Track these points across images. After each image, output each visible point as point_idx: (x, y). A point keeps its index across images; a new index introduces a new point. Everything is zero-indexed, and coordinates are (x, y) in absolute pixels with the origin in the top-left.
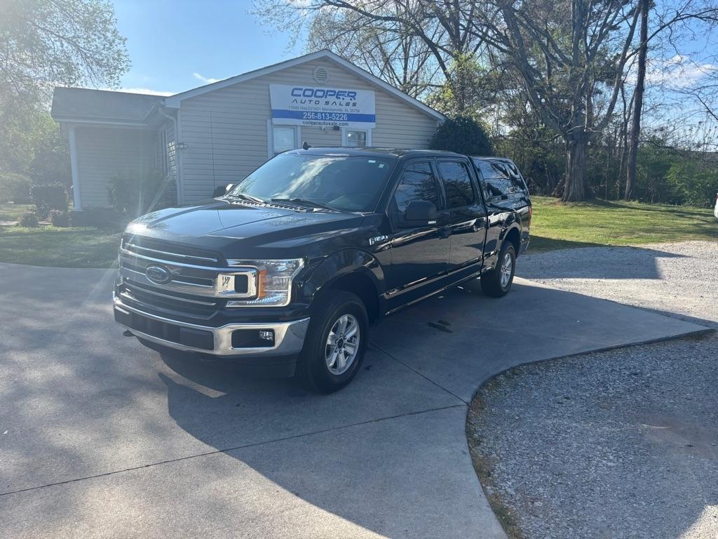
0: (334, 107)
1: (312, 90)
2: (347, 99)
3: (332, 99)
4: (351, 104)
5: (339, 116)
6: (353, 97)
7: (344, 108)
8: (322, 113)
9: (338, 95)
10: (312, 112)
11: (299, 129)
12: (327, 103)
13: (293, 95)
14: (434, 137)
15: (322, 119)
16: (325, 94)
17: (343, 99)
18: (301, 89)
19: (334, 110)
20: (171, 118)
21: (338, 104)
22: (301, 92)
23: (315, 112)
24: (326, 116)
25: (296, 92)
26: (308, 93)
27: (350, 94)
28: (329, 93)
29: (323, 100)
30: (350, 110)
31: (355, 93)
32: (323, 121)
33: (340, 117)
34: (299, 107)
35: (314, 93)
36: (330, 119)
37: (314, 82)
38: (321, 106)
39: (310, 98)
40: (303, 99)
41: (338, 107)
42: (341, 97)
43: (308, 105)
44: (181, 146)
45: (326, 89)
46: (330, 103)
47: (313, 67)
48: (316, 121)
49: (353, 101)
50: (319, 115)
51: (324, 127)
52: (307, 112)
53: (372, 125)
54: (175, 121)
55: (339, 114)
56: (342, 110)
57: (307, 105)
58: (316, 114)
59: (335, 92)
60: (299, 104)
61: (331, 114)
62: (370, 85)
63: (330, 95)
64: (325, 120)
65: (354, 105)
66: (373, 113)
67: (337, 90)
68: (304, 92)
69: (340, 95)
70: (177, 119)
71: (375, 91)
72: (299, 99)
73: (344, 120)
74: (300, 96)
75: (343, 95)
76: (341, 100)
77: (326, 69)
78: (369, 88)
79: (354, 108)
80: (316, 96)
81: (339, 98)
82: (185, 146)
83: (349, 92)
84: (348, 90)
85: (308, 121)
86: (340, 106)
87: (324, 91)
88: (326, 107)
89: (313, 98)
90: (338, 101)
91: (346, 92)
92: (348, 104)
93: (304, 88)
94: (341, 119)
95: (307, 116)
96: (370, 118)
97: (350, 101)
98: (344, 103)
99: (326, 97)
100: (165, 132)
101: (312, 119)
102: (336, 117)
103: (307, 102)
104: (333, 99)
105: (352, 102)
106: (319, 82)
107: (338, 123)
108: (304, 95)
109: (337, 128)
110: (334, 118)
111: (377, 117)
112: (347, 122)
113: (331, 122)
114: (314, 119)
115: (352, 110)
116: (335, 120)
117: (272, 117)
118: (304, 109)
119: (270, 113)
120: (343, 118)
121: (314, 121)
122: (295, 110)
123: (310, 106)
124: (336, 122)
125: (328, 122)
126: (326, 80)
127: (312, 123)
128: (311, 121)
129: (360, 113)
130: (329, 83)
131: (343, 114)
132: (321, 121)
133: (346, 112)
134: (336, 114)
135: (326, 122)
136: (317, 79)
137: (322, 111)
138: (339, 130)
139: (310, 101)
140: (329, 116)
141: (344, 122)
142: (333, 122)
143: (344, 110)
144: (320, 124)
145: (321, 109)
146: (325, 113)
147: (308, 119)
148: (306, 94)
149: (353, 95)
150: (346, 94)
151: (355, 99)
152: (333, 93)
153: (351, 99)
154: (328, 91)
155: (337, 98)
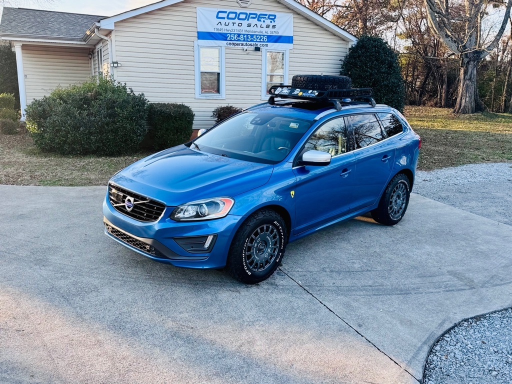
0: (255, 29)
1: (236, 13)
2: (268, 22)
3: (253, 21)
4: (271, 27)
5: (260, 37)
6: (273, 19)
7: (264, 30)
8: (244, 35)
9: (259, 17)
10: (235, 34)
11: (223, 49)
12: (249, 25)
13: (217, 17)
14: (346, 57)
15: (244, 41)
16: (248, 17)
17: (264, 21)
18: (226, 12)
19: (255, 32)
20: (106, 38)
21: (259, 26)
22: (225, 15)
24: (247, 38)
25: (221, 15)
26: (232, 16)
27: (271, 17)
28: (251, 16)
29: (245, 23)
30: (270, 32)
31: (275, 16)
32: (246, 43)
34: (223, 29)
35: (237, 16)
36: (252, 41)
37: (238, 5)
38: (244, 28)
39: (233, 21)
40: (226, 21)
41: (259, 29)
42: (262, 20)
43: (232, 28)
44: (116, 65)
45: (248, 12)
46: (252, 25)
48: (239, 42)
49: (273, 24)
50: (242, 37)
51: (246, 48)
52: (231, 34)
53: (290, 46)
54: (109, 40)
55: (260, 35)
56: (262, 32)
57: (230, 27)
58: (239, 35)
59: (256, 14)
60: (223, 27)
61: (252, 36)
62: (289, 8)
63: (252, 18)
64: (247, 41)
65: (274, 27)
66: (291, 35)
67: (258, 13)
68: (228, 15)
69: (261, 18)
70: (111, 39)
71: (294, 13)
72: (223, 21)
73: (264, 42)
74: (224, 18)
75: (264, 18)
76: (262, 23)
78: (288, 11)
79: (274, 30)
80: (239, 19)
81: (260, 21)
83: (270, 15)
84: (268, 13)
85: (231, 42)
86: (260, 28)
87: (246, 14)
88: (249, 29)
89: (237, 21)
90: (259, 23)
91: (266, 15)
92: (268, 26)
93: (228, 11)
94: (261, 40)
95: (230, 38)
96: (289, 40)
97: (269, 23)
98: (264, 25)
99: (248, 20)
100: (101, 50)
101: (235, 40)
102: (257, 38)
103: (231, 24)
104: (255, 21)
105: (271, 25)
107: (259, 44)
108: (228, 18)
109: (257, 49)
110: (255, 39)
111: (294, 38)
112: (266, 43)
113: (252, 43)
114: (237, 41)
115: (271, 32)
116: (256, 41)
117: (198, 39)
118: (228, 31)
119: (196, 35)
120: (263, 40)
121: (237, 42)
122: (220, 32)
123: (233, 28)
124: (257, 43)
125: (250, 43)
126: (249, 3)
127: (235, 45)
128: (234, 42)
129: (279, 35)
130: (252, 6)
131: (264, 36)
132: (243, 42)
133: (266, 34)
134: (257, 35)
135: (248, 43)
136: (240, 2)
137: (244, 33)
138: (259, 51)
139: (234, 23)
140: (249, 38)
141: (264, 43)
142: (254, 43)
143: (264, 32)
144: (242, 45)
145: (244, 31)
146: (247, 35)
147: (231, 40)
148: (230, 17)
149: (273, 17)
150: (267, 17)
151: (274, 21)
152: (255, 16)
153: (271, 22)
154: (250, 14)
155: (259, 20)
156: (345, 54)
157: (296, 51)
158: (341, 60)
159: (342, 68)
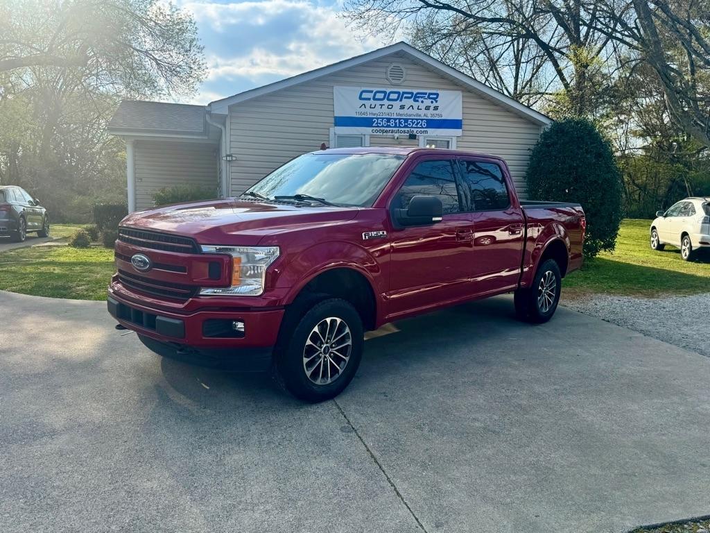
0: (411, 111)
1: (385, 92)
2: (428, 102)
3: (408, 102)
4: (432, 108)
5: (417, 122)
6: (435, 99)
7: (423, 112)
8: (395, 119)
9: (416, 98)
10: (383, 119)
11: (367, 138)
12: (402, 107)
13: (361, 98)
14: (537, 145)
15: (395, 126)
16: (400, 96)
17: (422, 102)
18: (372, 92)
19: (410, 115)
20: (219, 126)
21: (416, 108)
22: (371, 95)
23: (387, 118)
24: (400, 123)
25: (364, 95)
26: (380, 96)
27: (431, 96)
28: (405, 95)
29: (397, 104)
30: (430, 114)
31: (437, 95)
32: (397, 129)
33: (418, 124)
34: (368, 112)
35: (387, 96)
36: (406, 126)
37: (387, 82)
38: (396, 111)
39: (381, 102)
40: (373, 103)
41: (415, 111)
42: (420, 100)
43: (379, 110)
44: (228, 158)
45: (401, 91)
46: (406, 107)
47: (387, 65)
48: (388, 129)
49: (435, 104)
50: (392, 122)
51: (396, 135)
52: (378, 119)
53: (458, 132)
54: (223, 128)
55: (417, 120)
56: (420, 115)
57: (377, 110)
58: (388, 120)
59: (412, 93)
60: (368, 110)
61: (406, 120)
62: (456, 84)
63: (406, 98)
64: (400, 127)
65: (436, 108)
66: (459, 117)
67: (415, 91)
68: (375, 95)
69: (419, 97)
70: (225, 127)
71: (463, 91)
72: (367, 103)
73: (422, 128)
74: (369, 99)
75: (422, 97)
76: (420, 103)
77: (402, 66)
78: (456, 87)
79: (435, 112)
80: (389, 100)
81: (418, 101)
82: (234, 159)
83: (430, 94)
84: (428, 91)
85: (378, 129)
86: (417, 110)
87: (399, 93)
88: (402, 112)
89: (386, 102)
90: (415, 105)
91: (426, 94)
92: (428, 108)
93: (375, 90)
94: (419, 126)
95: (377, 123)
96: (456, 124)
97: (430, 104)
98: (423, 106)
99: (401, 100)
101: (383, 126)
102: (413, 123)
103: (378, 107)
104: (411, 102)
105: (432, 106)
106: (393, 81)
107: (415, 130)
108: (374, 99)
109: (413, 137)
110: (410, 124)
111: (464, 122)
112: (425, 130)
113: (407, 129)
114: (386, 127)
115: (432, 115)
116: (412, 127)
117: (336, 126)
118: (374, 114)
119: (332, 120)
120: (421, 125)
121: (386, 129)
122: (363, 116)
123: (381, 111)
124: (412, 129)
125: (403, 129)
126: (402, 79)
127: (383, 131)
128: (382, 129)
129: (442, 118)
130: (405, 83)
131: (422, 120)
132: (394, 129)
133: (425, 118)
134: (413, 119)
135: (400, 129)
136: (390, 78)
137: (395, 117)
138: (415, 138)
139: (382, 105)
140: (404, 122)
141: (423, 130)
142: (409, 129)
143: (422, 115)
144: (392, 132)
145: (395, 114)
146: (400, 119)
147: (378, 126)
148: (376, 97)
149: (435, 96)
150: (426, 96)
151: (436, 102)
152: (410, 95)
153: (432, 102)
154: (404, 93)
155: (415, 101)
156: (535, 142)
157: (466, 139)
158: (529, 149)
159: (531, 159)
